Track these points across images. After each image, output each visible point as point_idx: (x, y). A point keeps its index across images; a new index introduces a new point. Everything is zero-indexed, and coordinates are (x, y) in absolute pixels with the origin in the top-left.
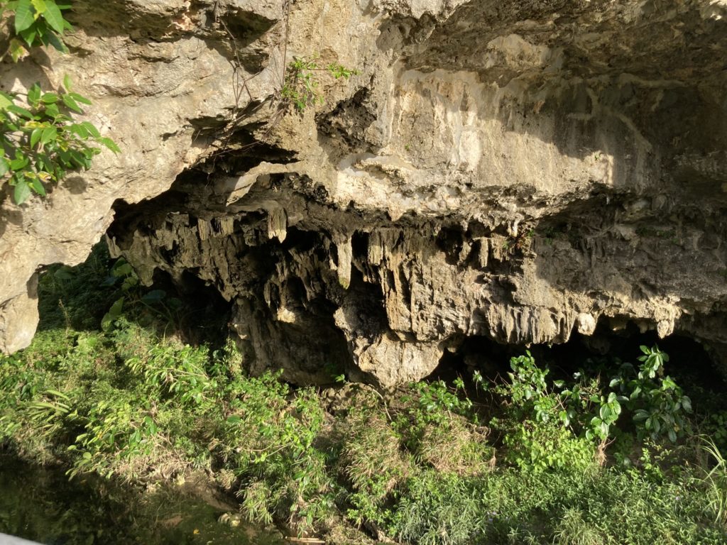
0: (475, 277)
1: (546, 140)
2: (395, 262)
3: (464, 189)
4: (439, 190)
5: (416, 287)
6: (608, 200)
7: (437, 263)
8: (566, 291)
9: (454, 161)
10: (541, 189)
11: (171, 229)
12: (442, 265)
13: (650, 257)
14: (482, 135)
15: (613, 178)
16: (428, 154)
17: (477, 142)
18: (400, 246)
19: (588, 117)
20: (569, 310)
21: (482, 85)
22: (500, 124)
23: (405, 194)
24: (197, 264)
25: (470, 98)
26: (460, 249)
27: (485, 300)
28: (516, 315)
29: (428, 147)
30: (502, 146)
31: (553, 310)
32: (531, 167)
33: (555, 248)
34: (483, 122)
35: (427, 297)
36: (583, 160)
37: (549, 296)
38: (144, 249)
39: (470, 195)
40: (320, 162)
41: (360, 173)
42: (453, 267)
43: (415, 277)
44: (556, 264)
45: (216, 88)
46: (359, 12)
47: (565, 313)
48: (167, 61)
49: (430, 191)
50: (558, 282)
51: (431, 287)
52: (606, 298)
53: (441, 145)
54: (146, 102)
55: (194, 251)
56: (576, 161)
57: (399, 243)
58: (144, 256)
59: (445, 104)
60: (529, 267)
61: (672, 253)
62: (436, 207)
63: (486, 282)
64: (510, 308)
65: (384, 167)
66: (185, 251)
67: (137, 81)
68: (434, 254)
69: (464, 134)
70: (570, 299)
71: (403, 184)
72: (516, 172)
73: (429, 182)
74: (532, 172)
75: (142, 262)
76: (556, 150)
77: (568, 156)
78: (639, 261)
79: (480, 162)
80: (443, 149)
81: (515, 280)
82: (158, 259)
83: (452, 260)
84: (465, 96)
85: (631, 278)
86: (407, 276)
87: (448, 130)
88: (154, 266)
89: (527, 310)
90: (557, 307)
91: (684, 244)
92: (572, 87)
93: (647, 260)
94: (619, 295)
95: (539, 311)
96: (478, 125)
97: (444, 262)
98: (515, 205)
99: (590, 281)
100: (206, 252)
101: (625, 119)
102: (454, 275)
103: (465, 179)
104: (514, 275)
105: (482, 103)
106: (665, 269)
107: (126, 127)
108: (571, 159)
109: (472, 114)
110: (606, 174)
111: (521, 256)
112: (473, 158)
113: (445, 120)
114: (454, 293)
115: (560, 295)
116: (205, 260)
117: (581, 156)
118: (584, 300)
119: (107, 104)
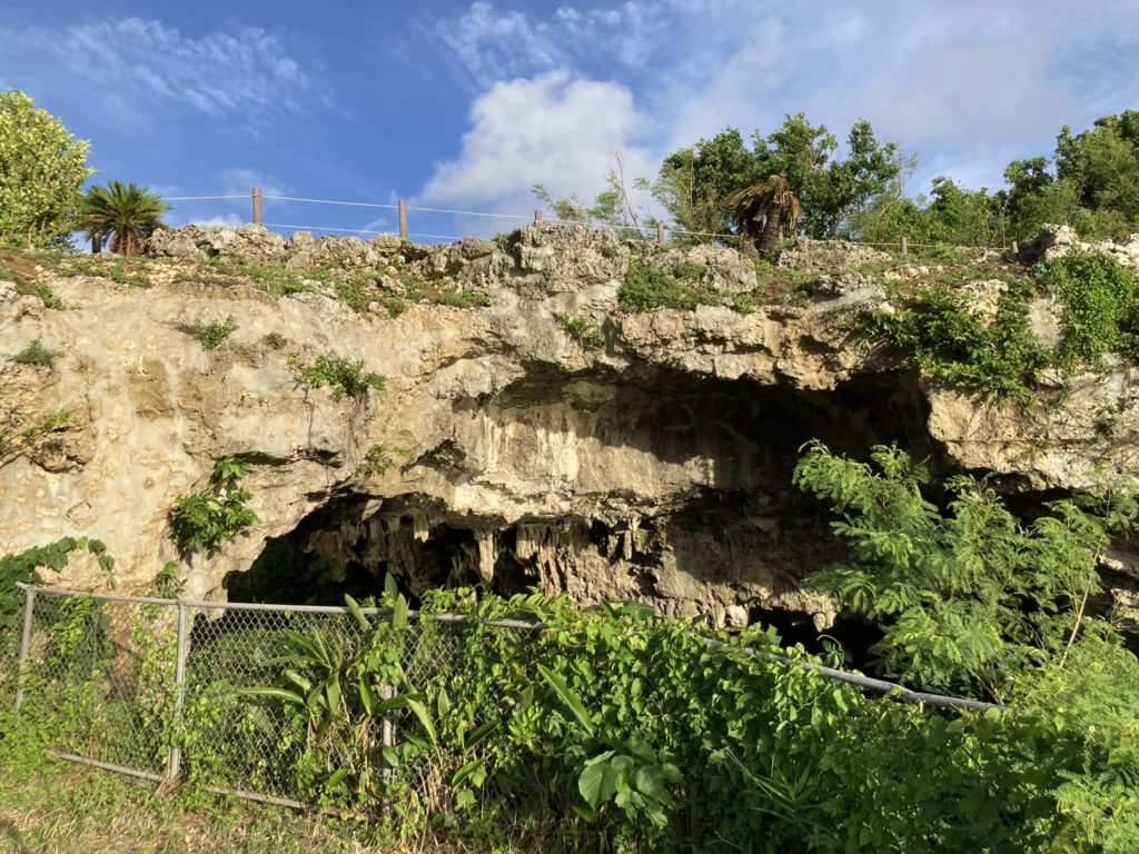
0: (627, 570)
1: (644, 450)
2: (546, 554)
3: (569, 495)
4: (548, 496)
5: (571, 579)
6: (721, 497)
7: (590, 556)
8: (709, 583)
9: (554, 473)
10: (640, 492)
11: (355, 526)
12: (595, 557)
13: (793, 550)
14: (580, 450)
15: (715, 479)
16: (531, 470)
17: (576, 457)
18: (549, 540)
19: (686, 427)
20: (713, 602)
21: (577, 412)
22: (597, 441)
23: (519, 501)
24: (385, 559)
25: (569, 422)
26: (607, 542)
27: (635, 592)
28: (662, 607)
29: (531, 464)
30: (599, 459)
31: (697, 601)
32: (628, 475)
33: (696, 540)
34: (581, 441)
35: (583, 590)
36: (682, 465)
37: (692, 587)
38: (336, 544)
39: (577, 499)
40: (437, 482)
41: (476, 487)
42: (605, 560)
43: (570, 569)
44: (699, 557)
45: (316, 478)
46: (433, 399)
47: (709, 605)
48: (290, 471)
49: (539, 497)
50: (703, 575)
51: (585, 580)
52: (745, 590)
53: (543, 462)
54: (281, 489)
55: (381, 544)
56: (675, 466)
57: (547, 538)
58: (336, 550)
59: (546, 429)
60: (669, 559)
61: (813, 545)
62: (550, 510)
63: (635, 574)
64: (657, 600)
65: (492, 482)
66: (373, 545)
67: (275, 482)
68: (586, 547)
69: (564, 451)
70: (713, 591)
71: (511, 494)
72: (613, 479)
73: (536, 490)
74: (630, 478)
75: (334, 556)
76: (654, 458)
77: (668, 462)
78: (782, 552)
79: (579, 473)
80: (544, 464)
81: (656, 573)
82: (349, 553)
83: (603, 552)
84: (564, 420)
85: (775, 570)
86: (563, 569)
87: (549, 449)
88: (347, 560)
89: (672, 603)
90: (701, 598)
91: (823, 536)
92: (665, 405)
93: (790, 552)
94: (756, 587)
95: (682, 602)
96: (577, 443)
97: (597, 555)
98: (626, 506)
99: (729, 574)
100: (392, 547)
101: (725, 426)
102: (607, 568)
103: (568, 487)
104: (656, 567)
105: (580, 425)
106: (808, 561)
107: (271, 503)
108: (670, 465)
109: (572, 434)
110: (707, 477)
111: (660, 549)
112: (572, 470)
113: (547, 441)
114: (608, 585)
115: (703, 588)
116: (392, 554)
117: (681, 462)
118: (726, 592)
119: (262, 492)
